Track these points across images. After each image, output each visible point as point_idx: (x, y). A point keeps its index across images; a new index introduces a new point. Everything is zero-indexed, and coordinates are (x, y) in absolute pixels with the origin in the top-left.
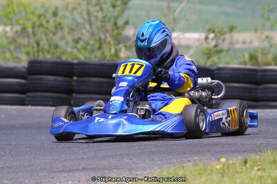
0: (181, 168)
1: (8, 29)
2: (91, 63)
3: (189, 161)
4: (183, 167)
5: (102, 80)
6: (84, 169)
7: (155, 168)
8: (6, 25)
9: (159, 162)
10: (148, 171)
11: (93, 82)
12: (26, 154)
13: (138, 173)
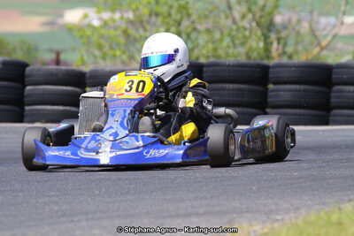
0: (337, 210)
1: (117, 16)
2: (227, 63)
3: (350, 200)
4: (340, 209)
5: (242, 86)
6: (204, 214)
7: (302, 211)
8: (113, 11)
9: (309, 202)
10: (292, 215)
11: (229, 90)
12: (128, 193)
13: (278, 217)
